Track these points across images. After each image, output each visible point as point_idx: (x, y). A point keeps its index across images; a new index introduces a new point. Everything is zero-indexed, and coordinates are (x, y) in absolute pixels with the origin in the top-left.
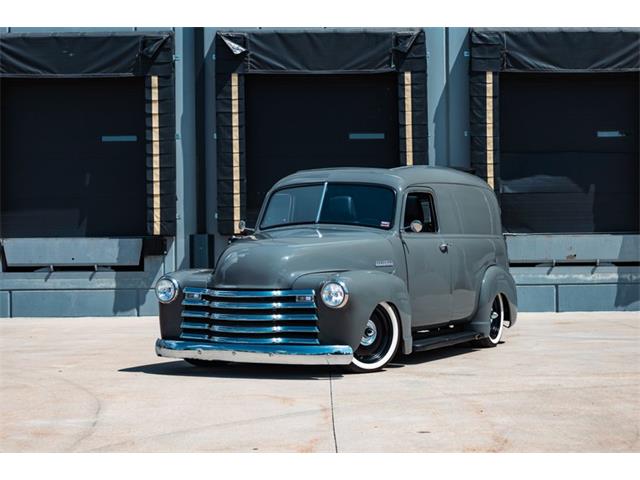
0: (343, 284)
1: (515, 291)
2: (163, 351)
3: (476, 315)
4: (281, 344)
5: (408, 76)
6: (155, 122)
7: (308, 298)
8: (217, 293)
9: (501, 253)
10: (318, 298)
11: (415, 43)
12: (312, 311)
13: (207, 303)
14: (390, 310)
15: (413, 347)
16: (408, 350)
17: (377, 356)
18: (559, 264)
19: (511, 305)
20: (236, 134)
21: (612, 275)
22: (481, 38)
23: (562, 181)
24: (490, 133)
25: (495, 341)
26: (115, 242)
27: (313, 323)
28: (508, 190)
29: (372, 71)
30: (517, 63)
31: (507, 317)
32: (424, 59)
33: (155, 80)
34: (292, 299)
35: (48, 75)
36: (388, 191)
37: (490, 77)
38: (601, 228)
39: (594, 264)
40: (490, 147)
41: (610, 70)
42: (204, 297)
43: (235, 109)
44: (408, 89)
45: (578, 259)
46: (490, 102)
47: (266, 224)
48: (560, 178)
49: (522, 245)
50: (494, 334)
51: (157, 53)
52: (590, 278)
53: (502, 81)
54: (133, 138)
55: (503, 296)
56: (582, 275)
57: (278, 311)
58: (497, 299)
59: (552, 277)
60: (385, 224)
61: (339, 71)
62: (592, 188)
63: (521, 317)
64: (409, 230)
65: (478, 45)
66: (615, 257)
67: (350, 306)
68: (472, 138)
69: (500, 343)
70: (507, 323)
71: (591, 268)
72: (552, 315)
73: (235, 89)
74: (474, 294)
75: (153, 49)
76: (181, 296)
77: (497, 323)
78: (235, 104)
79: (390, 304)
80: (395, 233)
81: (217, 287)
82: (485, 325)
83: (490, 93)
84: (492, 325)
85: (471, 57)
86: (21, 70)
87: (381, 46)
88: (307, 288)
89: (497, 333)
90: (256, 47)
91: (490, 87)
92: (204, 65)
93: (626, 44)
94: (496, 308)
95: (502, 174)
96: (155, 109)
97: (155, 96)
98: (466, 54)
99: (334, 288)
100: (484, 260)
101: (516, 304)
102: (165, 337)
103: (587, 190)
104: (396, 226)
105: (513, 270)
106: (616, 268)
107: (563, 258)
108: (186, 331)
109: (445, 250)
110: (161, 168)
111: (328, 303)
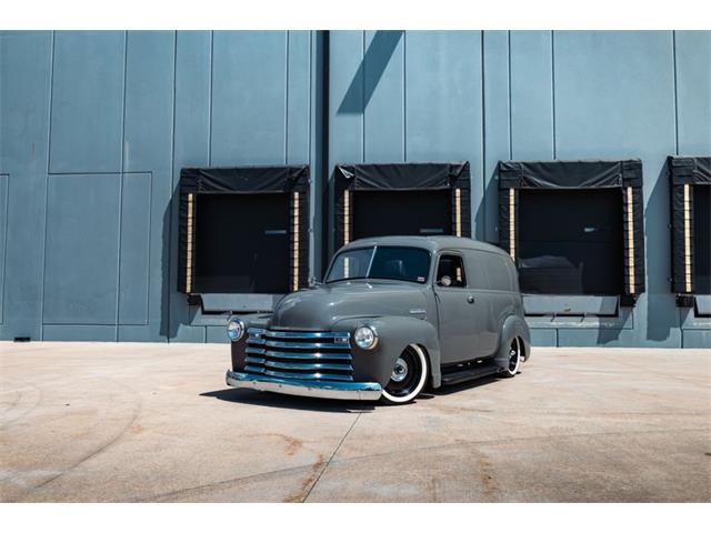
0: (373, 328)
1: (528, 334)
2: (232, 381)
3: (498, 353)
4: (320, 379)
5: (458, 191)
6: (296, 221)
7: (344, 340)
8: (274, 334)
9: (519, 306)
10: (352, 340)
11: (463, 170)
12: (347, 351)
13: (263, 341)
14: (420, 351)
15: (442, 381)
16: (437, 384)
17: (406, 391)
18: (558, 315)
19: (525, 343)
20: (347, 229)
21: (596, 323)
22: (507, 167)
23: (562, 260)
24: (512, 228)
25: (513, 373)
26: (271, 297)
27: (347, 362)
28: (524, 266)
29: (435, 188)
30: (530, 183)
31: (523, 354)
32: (469, 180)
33: (296, 195)
34: (331, 340)
35: (232, 192)
36: (424, 254)
37: (512, 192)
38: (587, 291)
39: (582, 315)
40: (512, 237)
41: (593, 187)
42: (263, 337)
43: (346, 213)
44: (458, 200)
45: (572, 312)
46: (512, 208)
47: (332, 278)
48: (559, 258)
49: (533, 302)
50: (512, 367)
51: (297, 178)
52: (580, 325)
53: (521, 194)
54: (284, 232)
55: (520, 338)
56: (574, 323)
57: (320, 350)
58: (515, 340)
59: (554, 323)
60: (421, 279)
61: (414, 188)
62: (581, 265)
63: (534, 351)
64: (440, 285)
65: (504, 171)
66: (597, 311)
67: (379, 347)
68: (500, 231)
69: (518, 373)
70: (523, 358)
71: (580, 318)
72: (553, 349)
73: (347, 200)
74: (496, 335)
75: (295, 175)
76: (246, 335)
77: (514, 359)
78: (347, 209)
79: (420, 346)
80: (429, 286)
81: (272, 328)
82: (505, 361)
83: (512, 202)
84: (511, 360)
85: (500, 180)
86: (215, 189)
87: (441, 172)
88: (343, 331)
89: (514, 367)
90: (360, 173)
91: (512, 198)
92: (328, 185)
93: (604, 170)
94: (514, 347)
95: (520, 254)
96: (296, 213)
97: (296, 204)
98: (497, 178)
99: (366, 332)
100: (505, 310)
101: (529, 341)
102: (235, 370)
103: (577, 266)
104: (430, 281)
105: (527, 319)
106: (597, 318)
107: (561, 311)
108: (250, 364)
109: (472, 301)
110: (299, 250)
111: (360, 343)
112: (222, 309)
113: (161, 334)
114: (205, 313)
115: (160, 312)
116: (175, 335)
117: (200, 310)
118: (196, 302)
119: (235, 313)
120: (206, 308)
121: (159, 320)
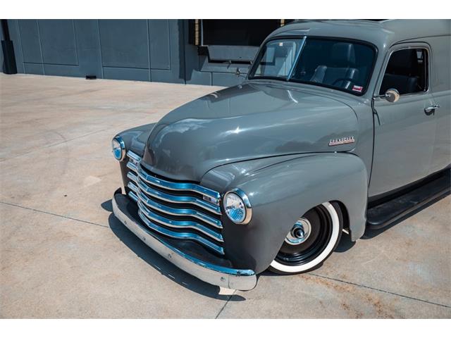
7: (214, 200)
10: (222, 204)
12: (217, 217)
27: (218, 230)
36: (369, 49)
80: (366, 100)
109: (431, 112)
112: (223, 58)
113: (180, 77)
114: (211, 61)
115: (178, 60)
116: (190, 79)
117: (207, 60)
118: (203, 52)
119: (234, 62)
120: (212, 57)
121: (178, 66)
